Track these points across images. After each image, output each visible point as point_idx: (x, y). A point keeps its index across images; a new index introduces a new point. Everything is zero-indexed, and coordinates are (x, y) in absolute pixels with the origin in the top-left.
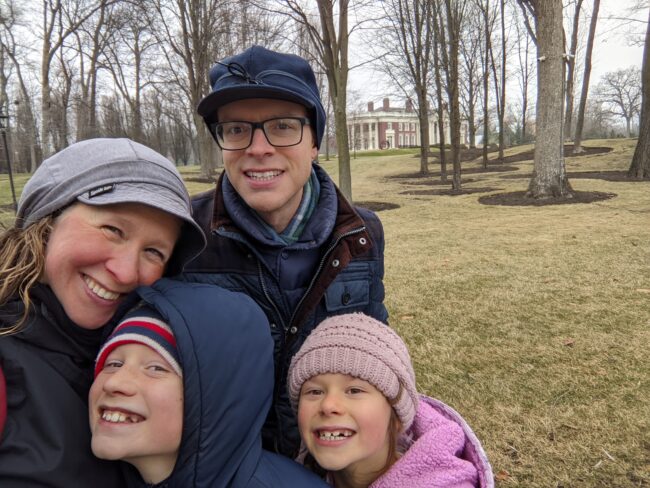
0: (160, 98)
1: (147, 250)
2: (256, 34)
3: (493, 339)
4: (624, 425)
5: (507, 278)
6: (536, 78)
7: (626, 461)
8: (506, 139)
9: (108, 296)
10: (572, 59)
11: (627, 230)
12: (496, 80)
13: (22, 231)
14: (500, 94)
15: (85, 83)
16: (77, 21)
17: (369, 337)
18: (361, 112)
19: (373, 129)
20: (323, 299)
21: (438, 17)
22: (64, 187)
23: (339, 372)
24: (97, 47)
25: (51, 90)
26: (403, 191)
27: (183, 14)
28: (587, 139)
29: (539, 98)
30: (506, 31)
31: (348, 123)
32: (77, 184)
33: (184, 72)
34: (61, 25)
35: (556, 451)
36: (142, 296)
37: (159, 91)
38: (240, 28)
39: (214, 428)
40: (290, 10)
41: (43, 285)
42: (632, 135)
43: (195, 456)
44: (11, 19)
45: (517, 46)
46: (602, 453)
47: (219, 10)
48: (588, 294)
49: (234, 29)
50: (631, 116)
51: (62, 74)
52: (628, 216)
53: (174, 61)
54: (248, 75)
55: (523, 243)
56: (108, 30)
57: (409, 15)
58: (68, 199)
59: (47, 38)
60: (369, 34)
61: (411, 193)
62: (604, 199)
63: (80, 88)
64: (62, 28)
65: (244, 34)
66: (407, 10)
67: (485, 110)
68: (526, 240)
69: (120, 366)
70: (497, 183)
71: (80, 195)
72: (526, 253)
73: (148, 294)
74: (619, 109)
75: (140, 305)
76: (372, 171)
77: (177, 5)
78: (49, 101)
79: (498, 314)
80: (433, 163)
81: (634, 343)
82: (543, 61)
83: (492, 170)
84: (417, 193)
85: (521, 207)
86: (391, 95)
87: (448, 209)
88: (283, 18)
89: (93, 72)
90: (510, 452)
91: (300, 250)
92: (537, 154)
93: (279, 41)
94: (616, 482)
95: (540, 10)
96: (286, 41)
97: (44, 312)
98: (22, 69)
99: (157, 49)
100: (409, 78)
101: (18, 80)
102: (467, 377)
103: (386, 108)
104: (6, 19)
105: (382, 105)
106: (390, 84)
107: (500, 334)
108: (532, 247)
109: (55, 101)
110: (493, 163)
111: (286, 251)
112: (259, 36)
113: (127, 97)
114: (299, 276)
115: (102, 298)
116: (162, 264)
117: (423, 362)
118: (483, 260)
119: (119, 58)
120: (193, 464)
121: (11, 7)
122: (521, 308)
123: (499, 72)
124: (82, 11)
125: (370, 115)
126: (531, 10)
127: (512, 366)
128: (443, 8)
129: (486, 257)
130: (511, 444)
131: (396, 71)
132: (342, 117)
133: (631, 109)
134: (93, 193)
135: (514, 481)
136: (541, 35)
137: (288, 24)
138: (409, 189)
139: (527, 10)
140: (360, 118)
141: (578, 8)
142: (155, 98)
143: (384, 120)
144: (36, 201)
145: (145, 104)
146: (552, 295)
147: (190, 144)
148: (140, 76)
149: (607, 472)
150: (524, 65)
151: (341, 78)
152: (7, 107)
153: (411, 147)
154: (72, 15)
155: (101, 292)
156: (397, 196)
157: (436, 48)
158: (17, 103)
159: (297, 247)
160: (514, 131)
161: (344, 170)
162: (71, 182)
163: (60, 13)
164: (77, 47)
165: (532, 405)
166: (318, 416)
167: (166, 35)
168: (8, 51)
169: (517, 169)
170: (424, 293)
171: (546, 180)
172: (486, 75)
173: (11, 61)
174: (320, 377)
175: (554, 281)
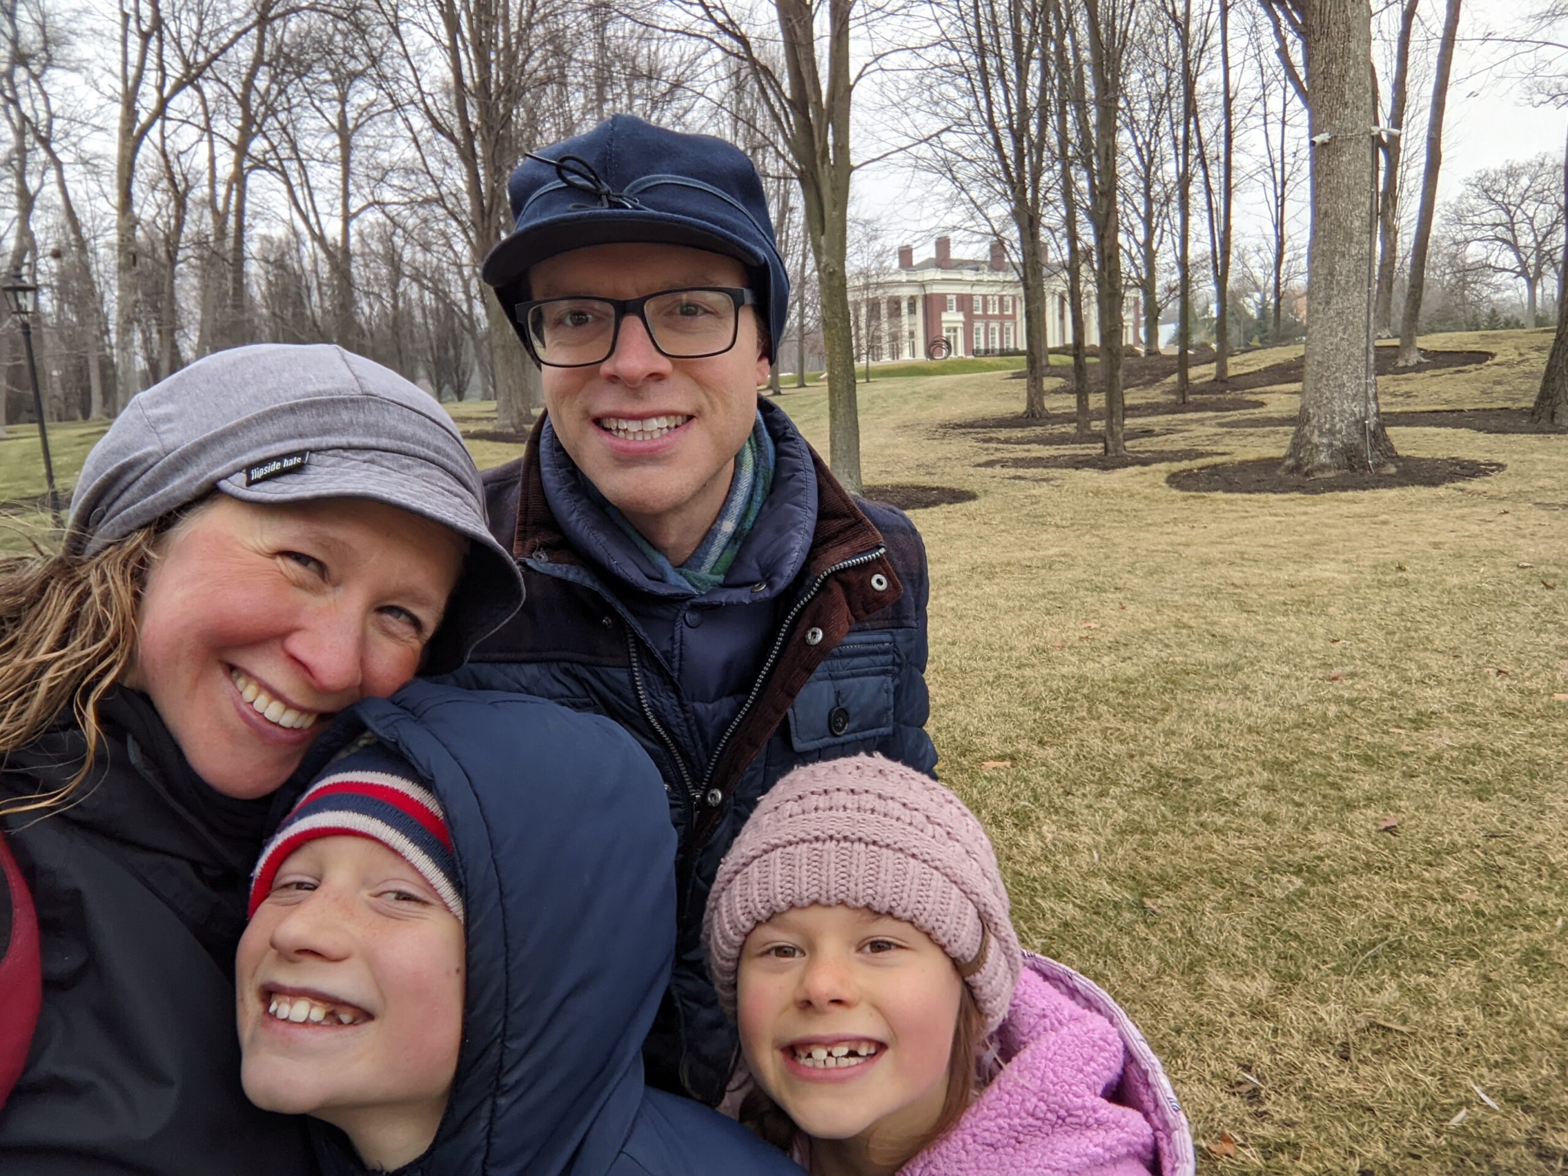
0: (398, 241)
1: (381, 610)
2: (630, 86)
3: (1205, 816)
4: (1520, 1023)
5: (1237, 669)
6: (1307, 184)
7: (1527, 1110)
8: (1235, 334)
9: (288, 719)
10: (1395, 140)
11: (1529, 550)
12: (1209, 191)
13: (81, 564)
14: (1219, 226)
15: (220, 204)
16: (201, 58)
17: (906, 815)
18: (882, 270)
19: (912, 310)
20: (786, 722)
21: (1067, 41)
22: (186, 459)
23: (842, 903)
24: (248, 119)
25: (136, 221)
26: (984, 458)
27: (453, 40)
28: (1433, 331)
29: (1314, 233)
30: (1232, 72)
31: (850, 297)
32: (218, 452)
33: (456, 179)
34: (161, 67)
35: (1354, 1086)
36: (370, 723)
37: (396, 225)
38: (591, 72)
39: (537, 1039)
40: (710, 26)
41: (131, 690)
42: (1540, 322)
43: (487, 1107)
44: (43, 55)
45: (1258, 108)
46: (1469, 1091)
47: (540, 30)
48: (1436, 707)
49: (575, 76)
50: (1539, 274)
51: (164, 184)
52: (1532, 517)
53: (433, 153)
54: (606, 188)
55: (1275, 584)
56: (273, 79)
57: (997, 36)
58: (194, 488)
59: (130, 98)
60: (903, 85)
61: (1003, 463)
62: (1473, 476)
63: (208, 218)
64: (164, 75)
65: (601, 88)
66: (994, 23)
67: (1183, 263)
68: (1284, 576)
69: (314, 888)
70: (1212, 439)
71: (226, 477)
72: (1283, 608)
73: (385, 717)
74: (1508, 259)
75: (362, 743)
76: (909, 412)
77: (438, 19)
78: (132, 249)
79: (1217, 755)
80: (1056, 391)
81: (1549, 825)
82: (1324, 144)
83: (1200, 407)
84: (1018, 463)
85: (1272, 497)
86: (955, 228)
87: (1095, 503)
88: (692, 46)
89: (239, 179)
90: (1244, 1089)
91: (729, 605)
92: (1310, 368)
93: (685, 103)
94: (1499, 1160)
95: (1315, 22)
96: (702, 101)
97: (134, 755)
98: (69, 174)
99: (392, 123)
100: (998, 187)
101: (59, 200)
102: (1142, 906)
103: (943, 259)
104: (32, 56)
105: (933, 255)
106: (952, 201)
107: (1221, 804)
108: (1296, 593)
109: (147, 249)
110: (1202, 392)
111: (695, 608)
112: (636, 91)
113: (320, 238)
114: (728, 666)
115: (276, 724)
116: (417, 645)
117: (1034, 872)
118: (1179, 625)
119: (301, 145)
120: (483, 1124)
121: (43, 27)
122: (1272, 740)
123: (1216, 172)
124: (213, 35)
125: (904, 277)
126: (1292, 22)
127: (1250, 880)
128: (1081, 20)
129: (1186, 618)
130: (1247, 1069)
131: (965, 172)
132: (836, 283)
133: (1539, 259)
134: (257, 474)
135: (1253, 1157)
136: (1319, 82)
137: (706, 60)
138: (998, 456)
139: (1284, 22)
140: (879, 285)
141: (1409, 15)
142: (387, 239)
143: (937, 289)
144: (115, 491)
145: (363, 255)
146: (1346, 708)
147: (472, 351)
148: (352, 188)
149: (1480, 1138)
150: (1277, 154)
151: (834, 189)
152: (33, 266)
153: (1003, 353)
154: (187, 44)
155: (274, 711)
156: (972, 471)
157: (1062, 115)
158: (57, 255)
159: (723, 597)
160: (1253, 312)
161: (841, 411)
162: (201, 448)
163: (161, 40)
164: (200, 120)
165: (1298, 976)
166: (793, 1010)
167: (412, 90)
168: (35, 130)
169: (1262, 404)
170: (1036, 703)
171: (1332, 432)
172: (1184, 180)
173: (42, 155)
174: (794, 916)
175: (1352, 675)
